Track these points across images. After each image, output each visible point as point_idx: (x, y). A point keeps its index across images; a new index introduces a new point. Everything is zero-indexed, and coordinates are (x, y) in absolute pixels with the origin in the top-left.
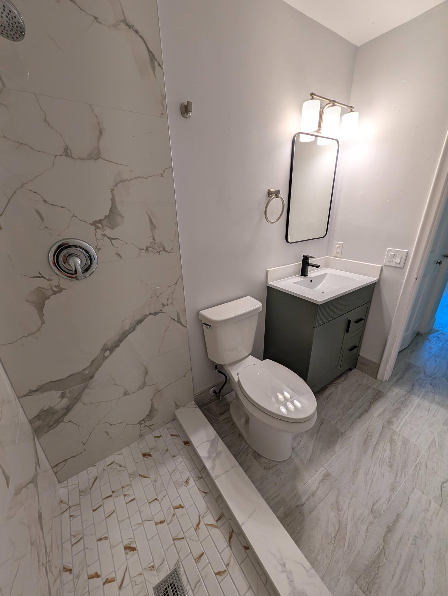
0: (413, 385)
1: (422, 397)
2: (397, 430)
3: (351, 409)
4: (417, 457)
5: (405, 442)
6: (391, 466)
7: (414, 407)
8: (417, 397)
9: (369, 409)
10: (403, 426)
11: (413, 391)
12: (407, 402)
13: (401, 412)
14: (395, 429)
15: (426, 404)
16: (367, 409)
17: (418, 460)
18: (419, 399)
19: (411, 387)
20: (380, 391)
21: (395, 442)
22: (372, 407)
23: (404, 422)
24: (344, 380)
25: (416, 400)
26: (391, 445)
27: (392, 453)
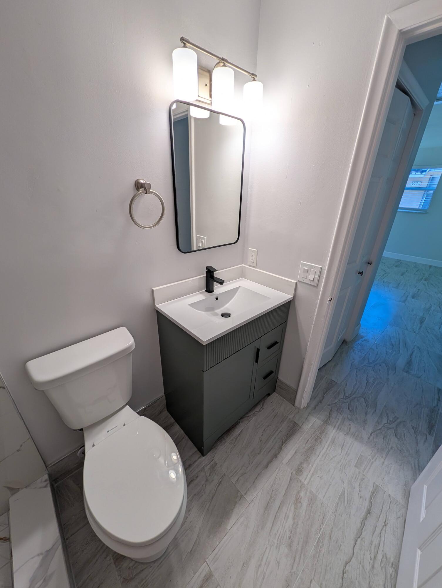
0: (331, 411)
1: (338, 428)
2: (306, 483)
3: (259, 454)
4: (322, 524)
5: (312, 500)
6: (290, 546)
7: (328, 443)
8: (332, 428)
9: (279, 452)
10: (313, 474)
11: (330, 420)
12: (322, 436)
13: (314, 452)
14: (303, 481)
15: (341, 436)
16: (277, 452)
17: (323, 528)
18: (334, 431)
19: (328, 414)
20: (295, 422)
21: (300, 502)
22: (283, 449)
23: (315, 468)
24: (260, 411)
25: (332, 432)
26: (295, 508)
27: (295, 522)
